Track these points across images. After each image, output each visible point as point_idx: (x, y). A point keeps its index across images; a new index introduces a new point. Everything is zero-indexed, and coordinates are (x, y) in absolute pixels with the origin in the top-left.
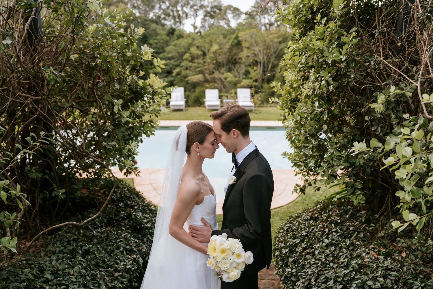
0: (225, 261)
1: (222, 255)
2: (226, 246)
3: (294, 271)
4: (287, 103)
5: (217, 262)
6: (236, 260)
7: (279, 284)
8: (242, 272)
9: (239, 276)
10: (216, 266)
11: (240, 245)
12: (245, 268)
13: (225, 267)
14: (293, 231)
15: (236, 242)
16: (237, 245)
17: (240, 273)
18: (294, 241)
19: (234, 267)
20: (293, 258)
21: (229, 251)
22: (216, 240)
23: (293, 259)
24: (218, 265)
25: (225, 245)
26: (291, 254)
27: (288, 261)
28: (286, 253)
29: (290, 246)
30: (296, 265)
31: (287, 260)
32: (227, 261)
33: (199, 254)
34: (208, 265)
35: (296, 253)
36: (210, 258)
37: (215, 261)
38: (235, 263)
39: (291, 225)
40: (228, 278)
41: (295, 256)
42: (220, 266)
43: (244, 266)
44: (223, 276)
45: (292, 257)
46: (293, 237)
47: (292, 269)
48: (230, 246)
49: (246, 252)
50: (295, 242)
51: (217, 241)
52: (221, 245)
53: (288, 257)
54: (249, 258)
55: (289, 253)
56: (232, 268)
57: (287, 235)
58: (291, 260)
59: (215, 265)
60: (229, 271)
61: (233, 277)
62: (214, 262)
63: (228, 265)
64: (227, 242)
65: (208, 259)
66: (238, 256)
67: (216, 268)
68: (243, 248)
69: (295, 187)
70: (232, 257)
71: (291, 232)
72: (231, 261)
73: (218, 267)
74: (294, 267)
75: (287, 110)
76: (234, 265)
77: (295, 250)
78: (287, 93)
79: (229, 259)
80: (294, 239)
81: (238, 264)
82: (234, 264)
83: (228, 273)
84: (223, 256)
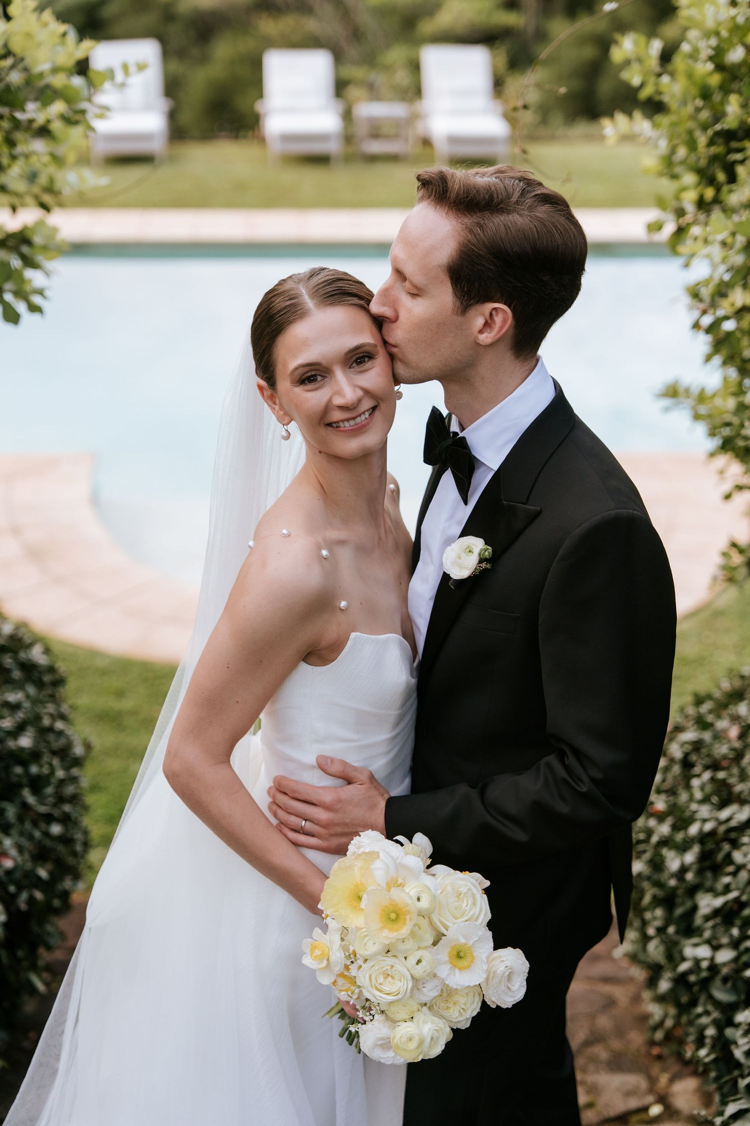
0: (390, 961)
1: (386, 933)
2: (413, 893)
3: (725, 956)
4: (692, 145)
5: (352, 957)
6: (444, 971)
7: (636, 999)
8: (456, 1031)
9: (436, 1050)
10: (341, 975)
11: (482, 910)
12: (474, 1019)
13: (386, 988)
14: (715, 766)
15: (464, 890)
16: (466, 904)
17: (446, 1036)
18: (724, 814)
19: (425, 999)
20: (717, 895)
21: (424, 923)
22: (373, 856)
23: (719, 902)
24: (353, 972)
25: (412, 889)
26: (709, 874)
27: (695, 908)
28: (683, 869)
29: (703, 838)
30: (735, 932)
31: (689, 904)
32: (400, 967)
33: (281, 900)
34: (307, 961)
35: (735, 874)
36: (325, 928)
37: (345, 949)
38: (435, 982)
39: (707, 736)
40: (386, 1044)
41: (727, 889)
42: (363, 978)
43: (474, 1009)
44: (362, 1029)
45: (711, 890)
46: (716, 792)
47: (716, 948)
48: (434, 898)
49: (499, 944)
50: (729, 819)
51: (378, 865)
52: (394, 883)
53: (692, 891)
54: (509, 978)
55: (700, 872)
56: (415, 1006)
57: (688, 787)
58: (707, 903)
59: (338, 969)
60: (401, 1013)
61: (413, 1045)
62: (337, 956)
63: (400, 985)
64: (427, 879)
65: (317, 931)
66: (459, 956)
67: (341, 981)
68: (490, 925)
69: (725, 554)
70: (426, 955)
71: (706, 768)
72: (419, 971)
73: (353, 981)
74: (725, 940)
75: (690, 179)
76: (429, 992)
77: (728, 860)
78: (694, 91)
79: (412, 960)
80: (722, 805)
81: (447, 993)
82: (429, 986)
83: (388, 1018)
84: (387, 936)
